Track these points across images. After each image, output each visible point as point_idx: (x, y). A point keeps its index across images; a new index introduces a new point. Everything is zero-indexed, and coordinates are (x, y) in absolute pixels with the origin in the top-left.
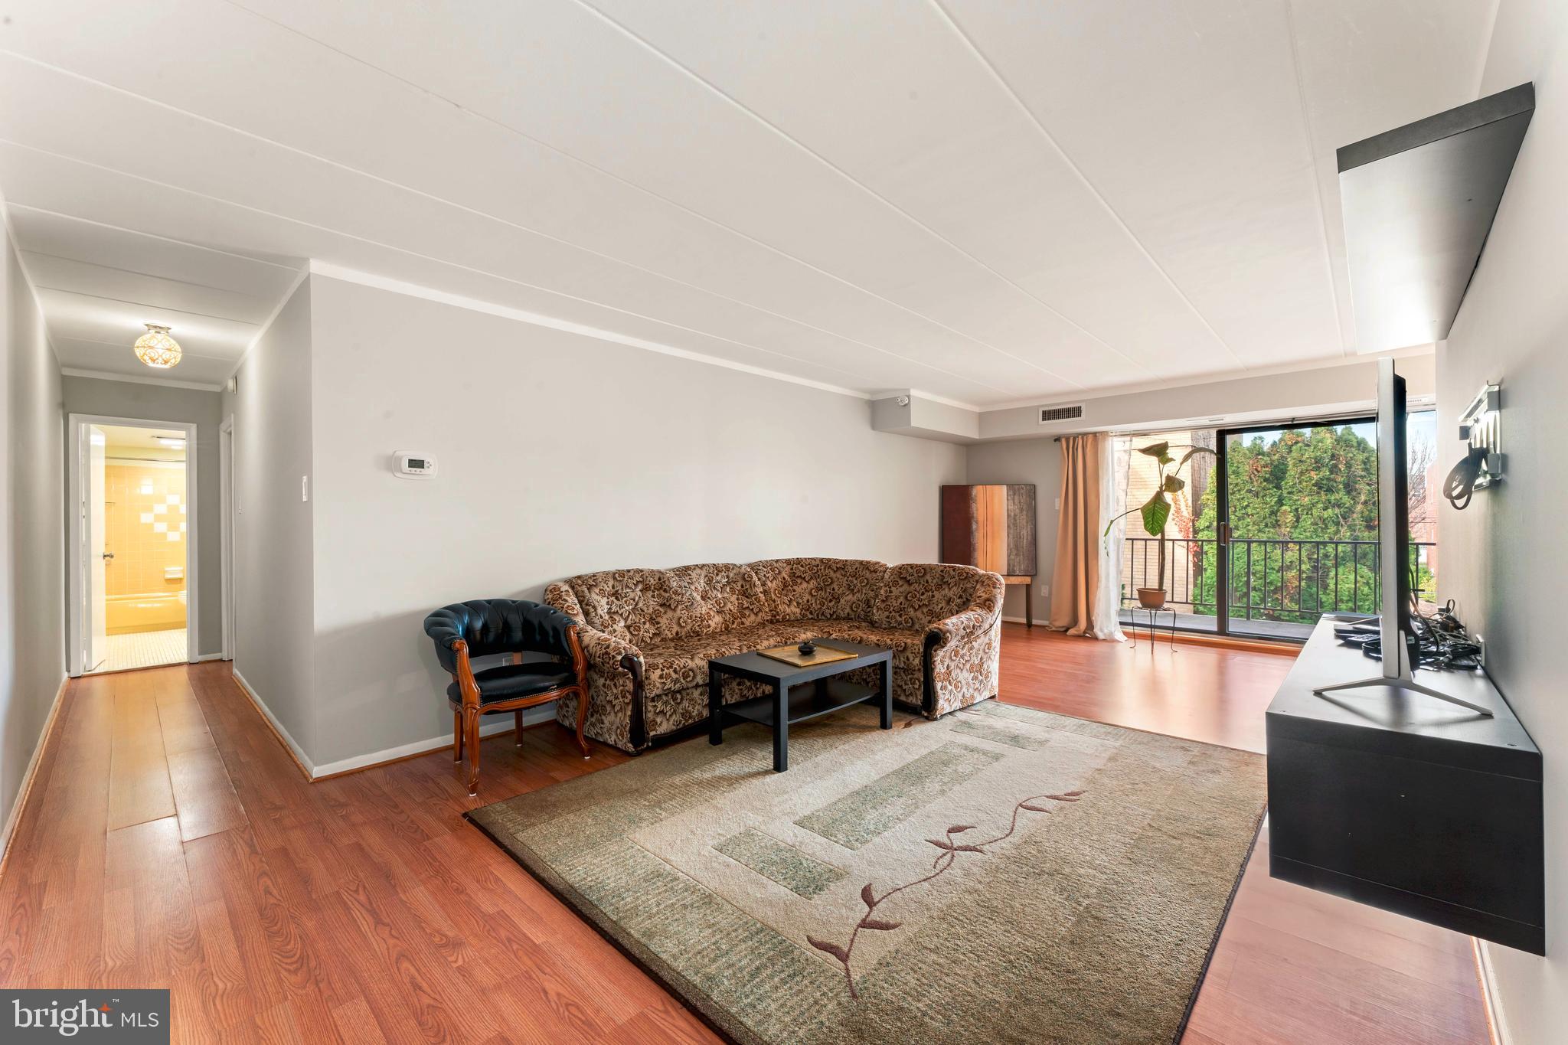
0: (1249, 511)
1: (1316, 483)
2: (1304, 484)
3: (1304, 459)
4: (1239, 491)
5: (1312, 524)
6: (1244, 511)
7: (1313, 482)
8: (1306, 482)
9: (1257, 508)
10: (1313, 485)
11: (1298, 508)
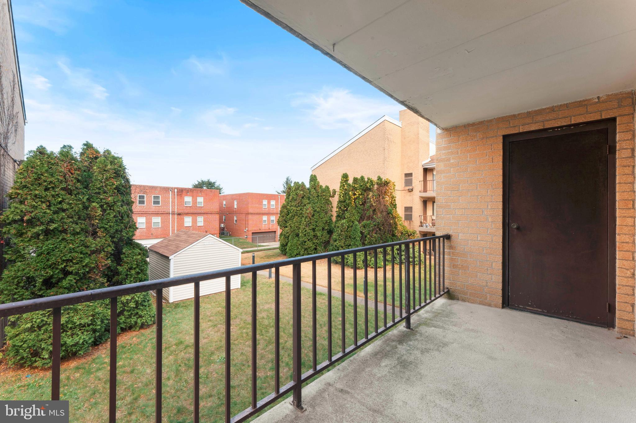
0: (65, 206)
1: (116, 187)
2: (109, 187)
3: (106, 169)
4: (53, 188)
5: (115, 217)
6: (59, 206)
7: (114, 186)
8: (109, 186)
9: (71, 203)
10: (115, 189)
11: (103, 205)
